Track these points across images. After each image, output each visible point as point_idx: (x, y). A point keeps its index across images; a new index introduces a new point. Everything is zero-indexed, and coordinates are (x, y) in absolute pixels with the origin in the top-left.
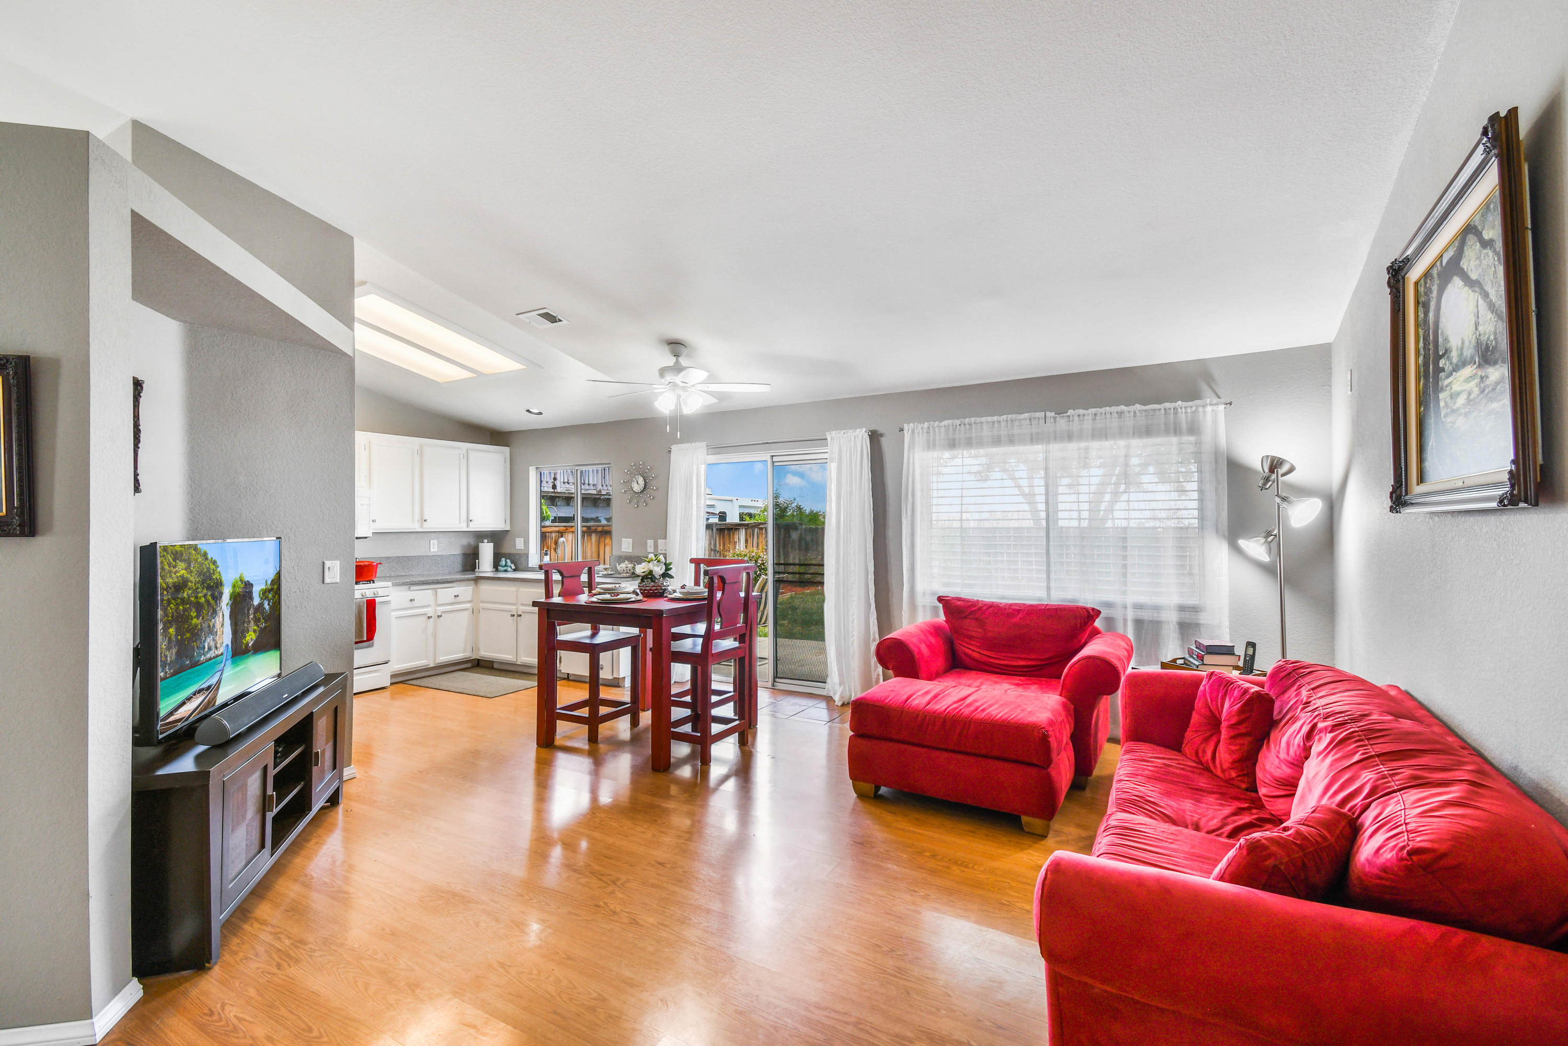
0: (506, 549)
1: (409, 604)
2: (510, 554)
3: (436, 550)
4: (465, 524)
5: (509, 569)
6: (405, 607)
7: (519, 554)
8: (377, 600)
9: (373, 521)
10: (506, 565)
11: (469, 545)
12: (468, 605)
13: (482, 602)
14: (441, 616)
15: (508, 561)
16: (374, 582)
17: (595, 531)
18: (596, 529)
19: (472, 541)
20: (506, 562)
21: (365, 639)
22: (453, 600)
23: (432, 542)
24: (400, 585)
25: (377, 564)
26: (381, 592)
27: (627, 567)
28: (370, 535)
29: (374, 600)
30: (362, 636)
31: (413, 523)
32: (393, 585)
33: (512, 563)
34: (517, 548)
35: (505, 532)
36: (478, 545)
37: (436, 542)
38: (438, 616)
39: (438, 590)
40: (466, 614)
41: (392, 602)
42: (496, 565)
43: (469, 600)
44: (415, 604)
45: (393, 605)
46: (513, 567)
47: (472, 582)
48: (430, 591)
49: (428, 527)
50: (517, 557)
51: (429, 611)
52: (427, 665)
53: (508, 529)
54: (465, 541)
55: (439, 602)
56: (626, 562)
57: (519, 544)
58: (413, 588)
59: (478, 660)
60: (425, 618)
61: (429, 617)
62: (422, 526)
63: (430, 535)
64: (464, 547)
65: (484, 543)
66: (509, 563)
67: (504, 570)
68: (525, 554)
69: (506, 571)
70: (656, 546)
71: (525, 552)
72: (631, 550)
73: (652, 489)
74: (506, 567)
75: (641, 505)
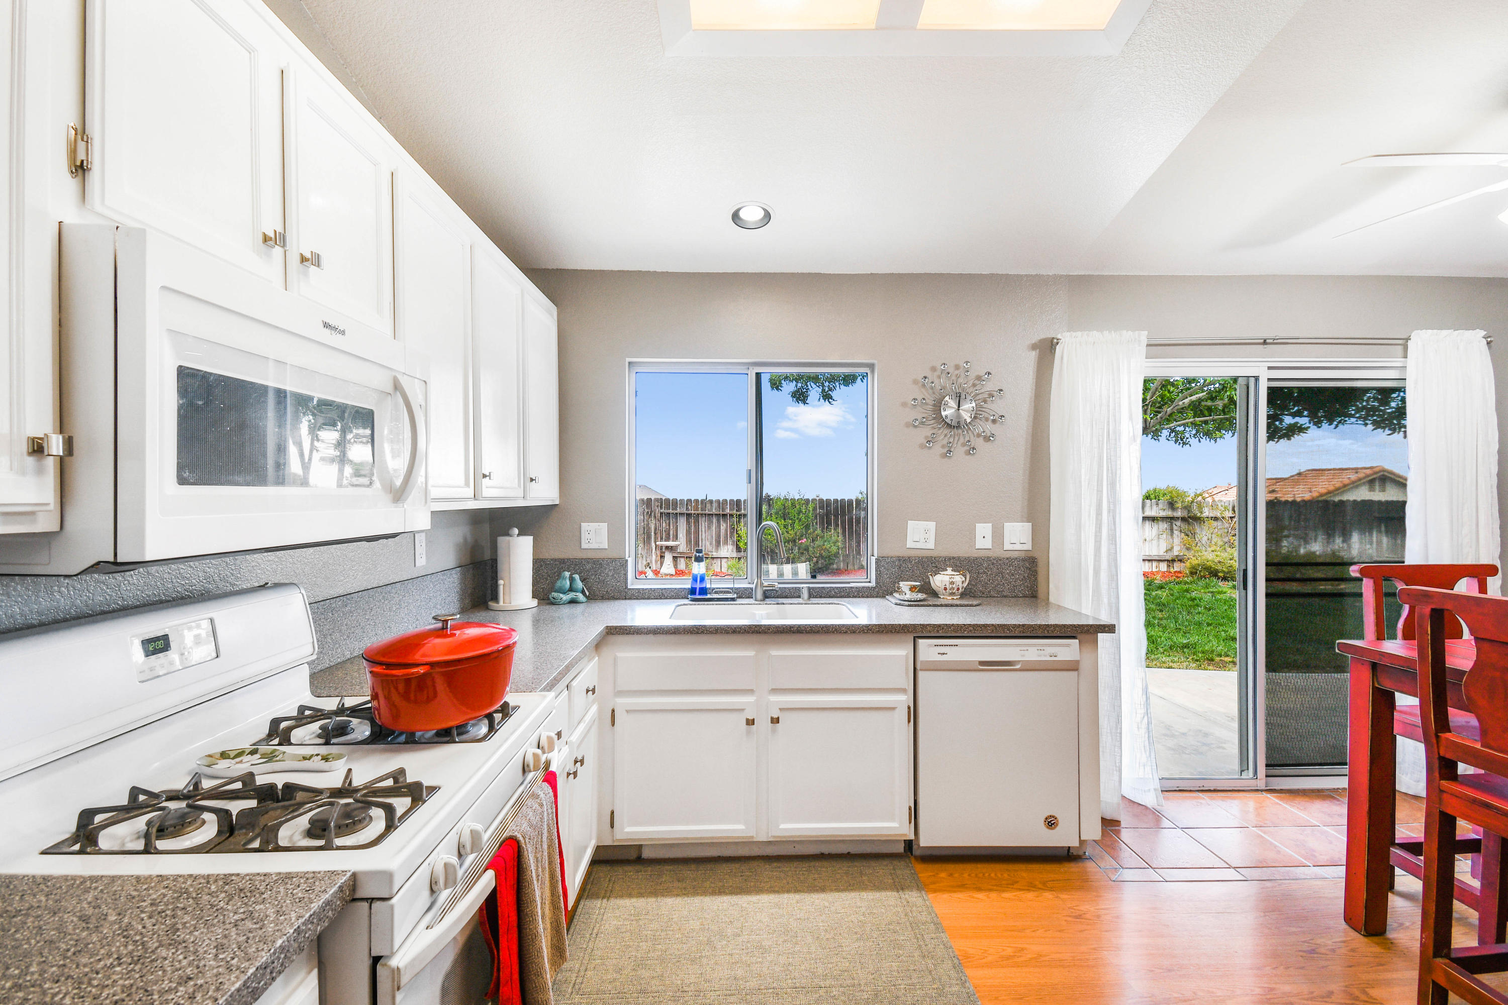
0: (553, 549)
2: (561, 560)
5: (581, 598)
7: (596, 561)
10: (571, 590)
13: (620, 693)
15: (577, 577)
19: (480, 532)
20: (572, 580)
27: (952, 583)
33: (585, 584)
34: (590, 546)
35: (549, 511)
36: (496, 542)
42: (543, 590)
43: (597, 693)
46: (589, 593)
50: (595, 566)
53: (557, 502)
54: (460, 535)
56: (949, 571)
57: (594, 536)
64: (460, 549)
65: (508, 535)
66: (579, 584)
67: (569, 600)
68: (614, 560)
69: (573, 602)
70: (998, 535)
71: (614, 555)
72: (931, 545)
73: (987, 419)
74: (574, 594)
75: (959, 451)
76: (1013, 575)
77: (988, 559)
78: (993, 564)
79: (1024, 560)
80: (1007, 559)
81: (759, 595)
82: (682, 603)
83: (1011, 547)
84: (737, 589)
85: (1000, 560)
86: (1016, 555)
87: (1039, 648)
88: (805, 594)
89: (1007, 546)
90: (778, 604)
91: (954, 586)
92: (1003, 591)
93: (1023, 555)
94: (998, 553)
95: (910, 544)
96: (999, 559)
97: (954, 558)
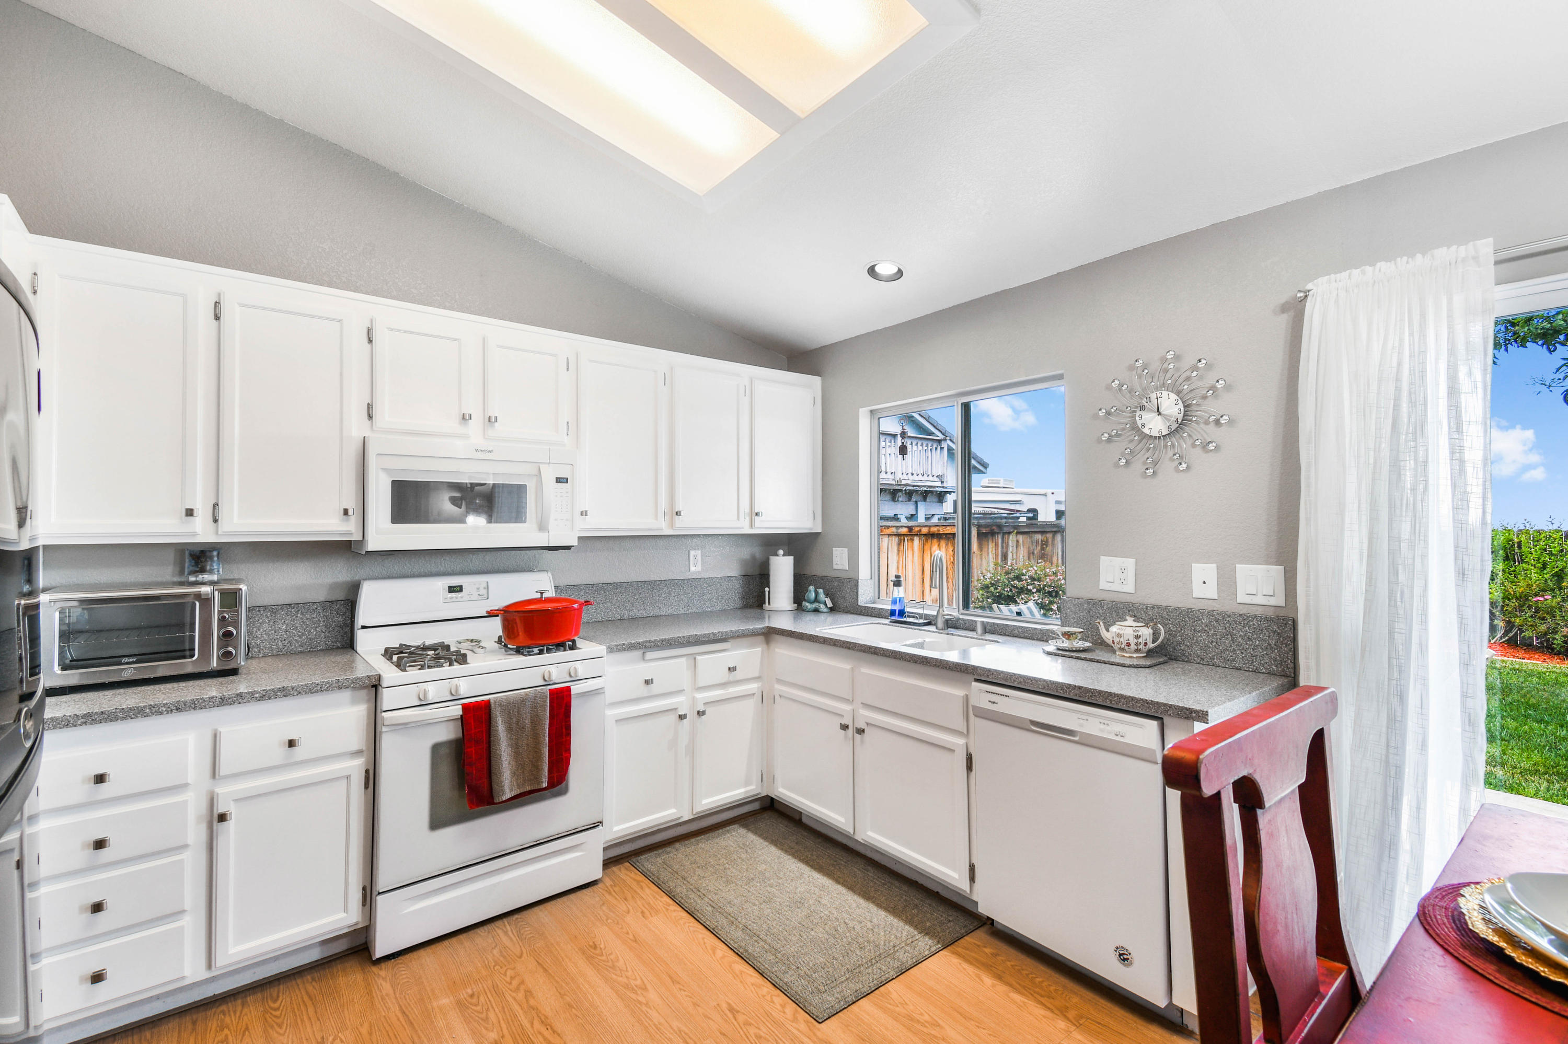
0: (816, 568)
1: (644, 691)
2: (822, 578)
3: (699, 568)
4: (748, 519)
5: (822, 607)
6: (634, 697)
7: (839, 579)
8: (575, 689)
9: (582, 514)
10: (816, 600)
11: (753, 557)
12: (753, 687)
13: (779, 681)
14: (704, 713)
15: (821, 591)
16: (572, 648)
17: (919, 534)
18: (920, 531)
19: (757, 551)
20: (817, 594)
21: (545, 785)
22: (724, 676)
23: (692, 553)
24: (624, 650)
25: (581, 605)
26: (582, 670)
27: (1137, 637)
28: (575, 542)
29: (568, 689)
30: (537, 779)
31: (656, 517)
32: (611, 650)
33: (827, 595)
34: (835, 567)
35: (811, 538)
36: (768, 560)
37: (699, 552)
38: (698, 712)
39: (699, 658)
40: (750, 705)
41: (606, 690)
42: (799, 598)
43: (757, 675)
44: (655, 688)
45: (609, 696)
46: (830, 604)
47: (761, 638)
48: (683, 660)
49: (684, 525)
50: (836, 584)
51: (681, 702)
52: (679, 819)
53: (819, 530)
54: (746, 552)
55: (701, 684)
56: (1130, 621)
57: (840, 559)
58: (650, 655)
59: (772, 799)
60: (673, 717)
61: (680, 716)
62: (672, 525)
63: (689, 541)
64: (744, 563)
65: (777, 555)
66: (822, 596)
67: (813, 609)
68: (850, 579)
69: (816, 611)
70: (1227, 581)
71: (851, 576)
72: (1129, 587)
73: (1207, 423)
74: (817, 604)
75: (1167, 466)
76: (1250, 639)
77: (1210, 613)
78: (1217, 620)
79: (1268, 619)
80: (1240, 615)
81: (940, 623)
82: (877, 622)
83: (1248, 600)
84: (926, 615)
85: (1229, 616)
86: (1259, 611)
87: (1102, 721)
88: (979, 629)
89: (1242, 598)
90: (948, 634)
91: (1140, 640)
92: (1234, 660)
93: (1270, 613)
94: (1227, 606)
95: (1103, 585)
96: (1225, 615)
97: (1159, 607)
